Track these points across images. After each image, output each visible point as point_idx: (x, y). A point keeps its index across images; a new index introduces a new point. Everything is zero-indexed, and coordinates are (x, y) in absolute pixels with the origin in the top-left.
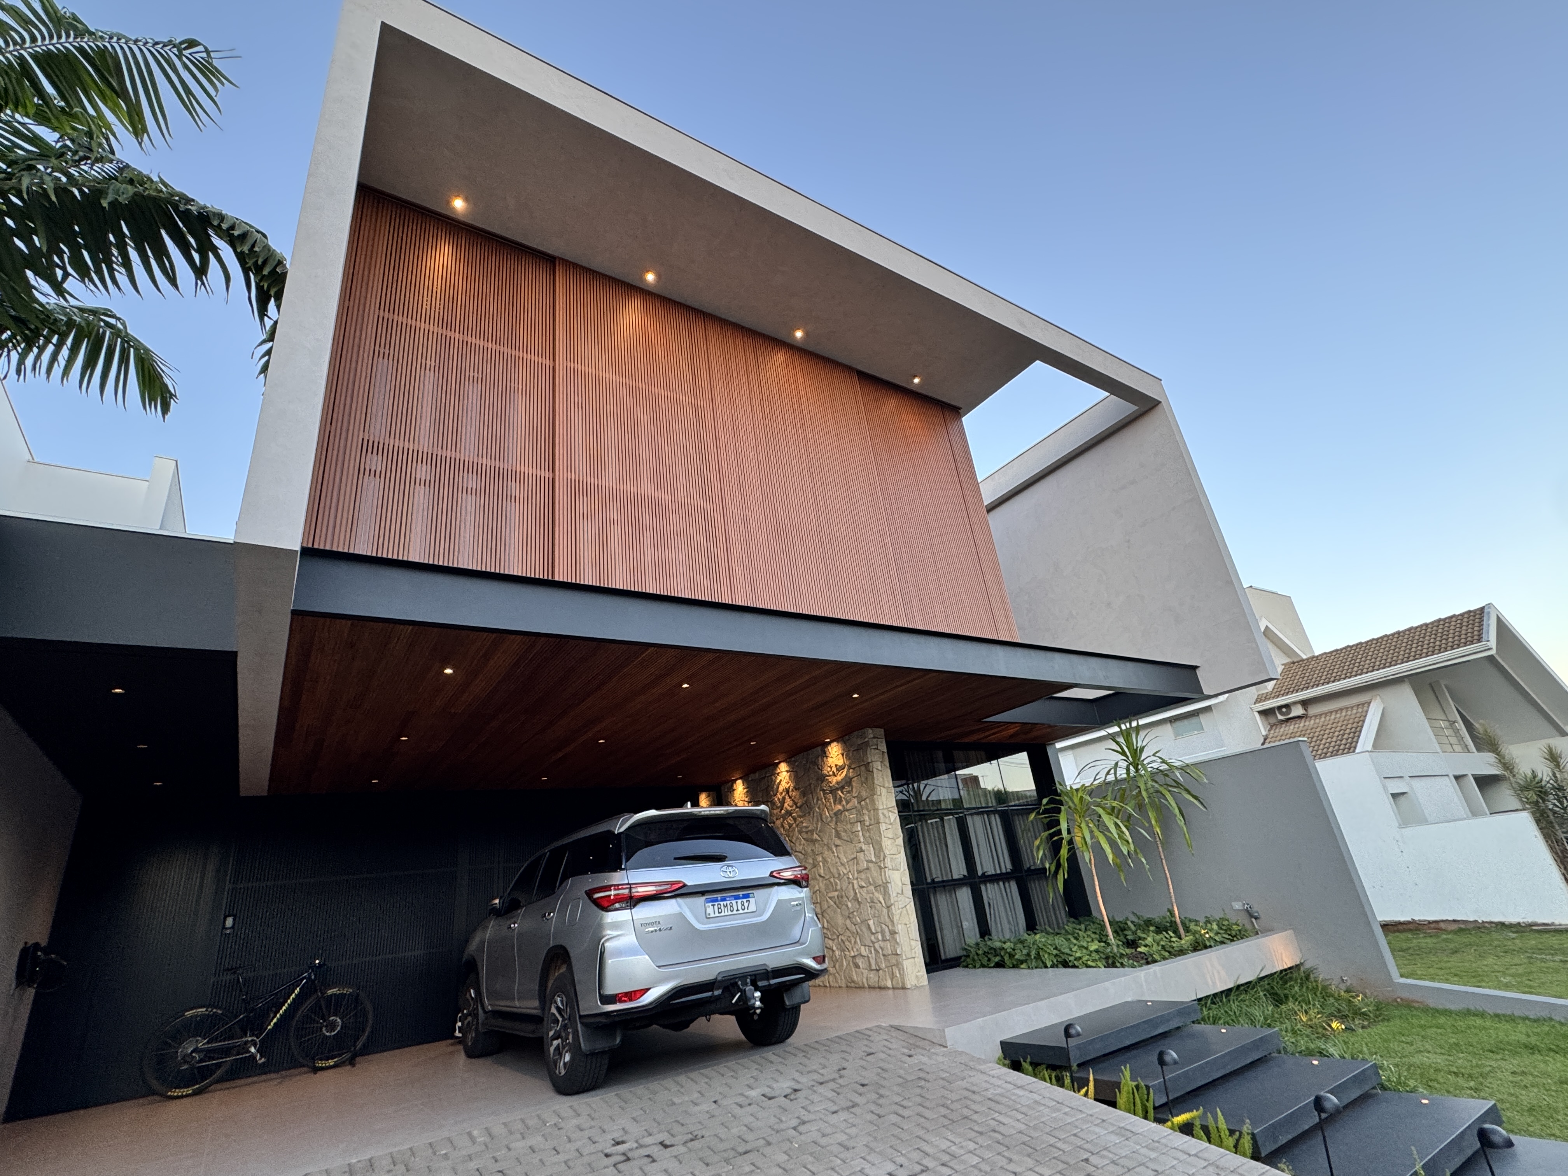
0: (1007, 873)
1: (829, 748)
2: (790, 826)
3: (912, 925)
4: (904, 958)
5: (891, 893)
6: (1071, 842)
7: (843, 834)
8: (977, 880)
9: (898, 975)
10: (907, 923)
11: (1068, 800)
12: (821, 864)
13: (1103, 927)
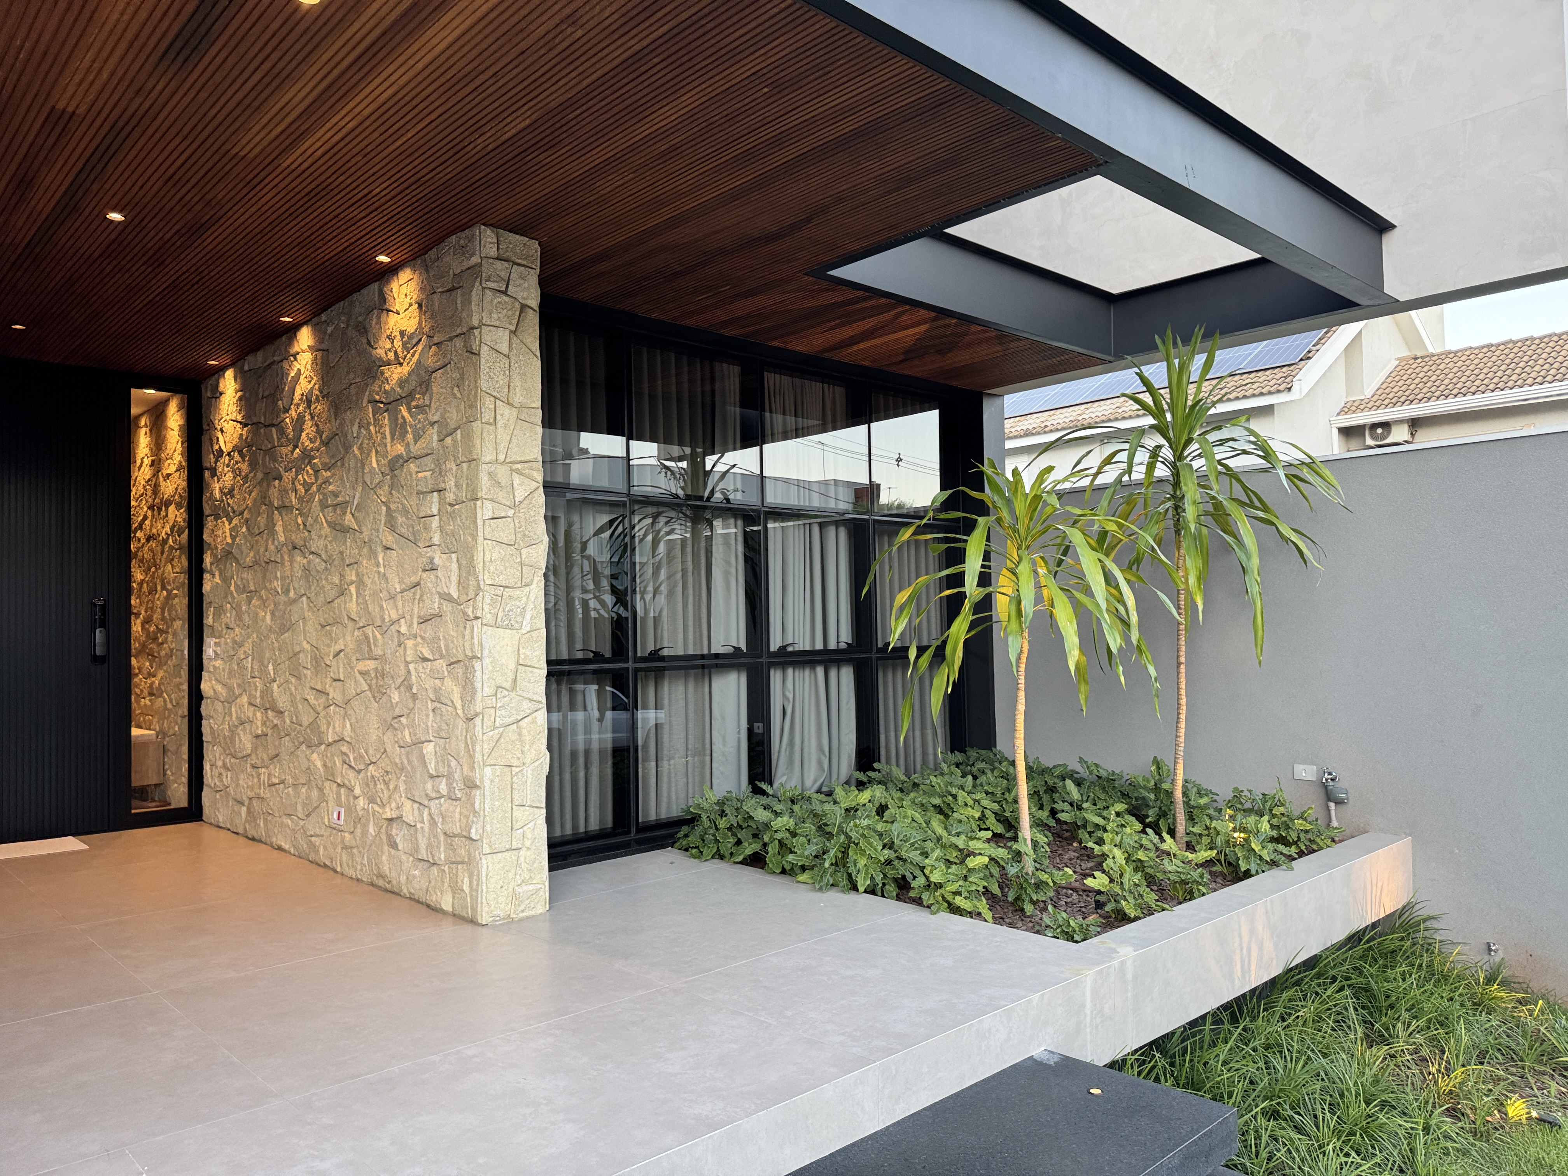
0: (838, 651)
1: (394, 285)
2: (307, 486)
3: (529, 771)
4: (486, 850)
5: (478, 685)
6: (985, 605)
7: (400, 519)
8: (764, 660)
9: (466, 888)
10: (515, 762)
11: (1000, 503)
12: (353, 589)
13: (1010, 779)
